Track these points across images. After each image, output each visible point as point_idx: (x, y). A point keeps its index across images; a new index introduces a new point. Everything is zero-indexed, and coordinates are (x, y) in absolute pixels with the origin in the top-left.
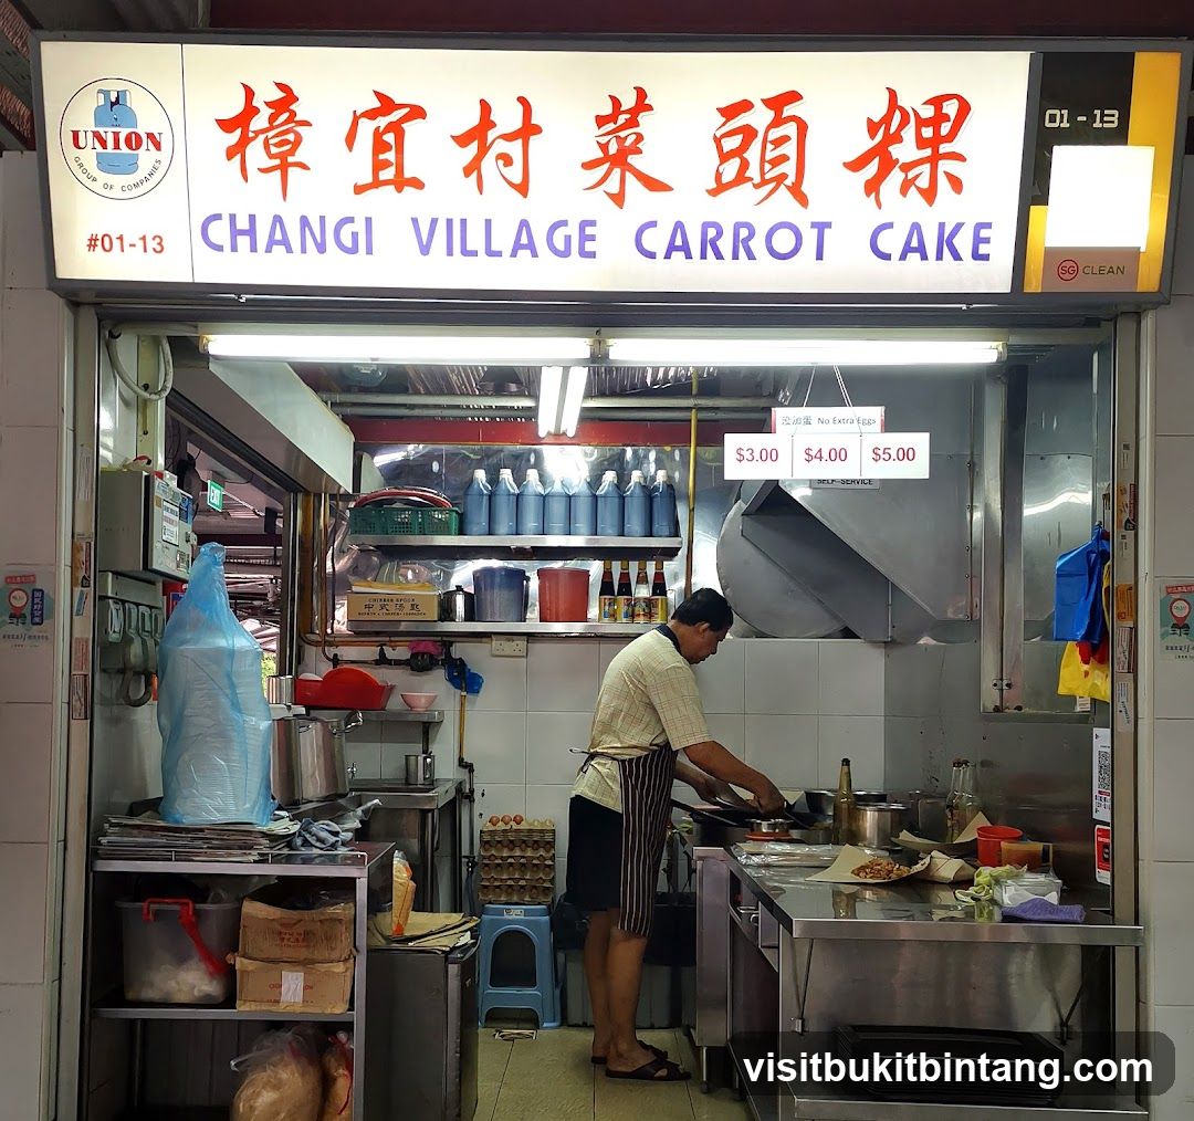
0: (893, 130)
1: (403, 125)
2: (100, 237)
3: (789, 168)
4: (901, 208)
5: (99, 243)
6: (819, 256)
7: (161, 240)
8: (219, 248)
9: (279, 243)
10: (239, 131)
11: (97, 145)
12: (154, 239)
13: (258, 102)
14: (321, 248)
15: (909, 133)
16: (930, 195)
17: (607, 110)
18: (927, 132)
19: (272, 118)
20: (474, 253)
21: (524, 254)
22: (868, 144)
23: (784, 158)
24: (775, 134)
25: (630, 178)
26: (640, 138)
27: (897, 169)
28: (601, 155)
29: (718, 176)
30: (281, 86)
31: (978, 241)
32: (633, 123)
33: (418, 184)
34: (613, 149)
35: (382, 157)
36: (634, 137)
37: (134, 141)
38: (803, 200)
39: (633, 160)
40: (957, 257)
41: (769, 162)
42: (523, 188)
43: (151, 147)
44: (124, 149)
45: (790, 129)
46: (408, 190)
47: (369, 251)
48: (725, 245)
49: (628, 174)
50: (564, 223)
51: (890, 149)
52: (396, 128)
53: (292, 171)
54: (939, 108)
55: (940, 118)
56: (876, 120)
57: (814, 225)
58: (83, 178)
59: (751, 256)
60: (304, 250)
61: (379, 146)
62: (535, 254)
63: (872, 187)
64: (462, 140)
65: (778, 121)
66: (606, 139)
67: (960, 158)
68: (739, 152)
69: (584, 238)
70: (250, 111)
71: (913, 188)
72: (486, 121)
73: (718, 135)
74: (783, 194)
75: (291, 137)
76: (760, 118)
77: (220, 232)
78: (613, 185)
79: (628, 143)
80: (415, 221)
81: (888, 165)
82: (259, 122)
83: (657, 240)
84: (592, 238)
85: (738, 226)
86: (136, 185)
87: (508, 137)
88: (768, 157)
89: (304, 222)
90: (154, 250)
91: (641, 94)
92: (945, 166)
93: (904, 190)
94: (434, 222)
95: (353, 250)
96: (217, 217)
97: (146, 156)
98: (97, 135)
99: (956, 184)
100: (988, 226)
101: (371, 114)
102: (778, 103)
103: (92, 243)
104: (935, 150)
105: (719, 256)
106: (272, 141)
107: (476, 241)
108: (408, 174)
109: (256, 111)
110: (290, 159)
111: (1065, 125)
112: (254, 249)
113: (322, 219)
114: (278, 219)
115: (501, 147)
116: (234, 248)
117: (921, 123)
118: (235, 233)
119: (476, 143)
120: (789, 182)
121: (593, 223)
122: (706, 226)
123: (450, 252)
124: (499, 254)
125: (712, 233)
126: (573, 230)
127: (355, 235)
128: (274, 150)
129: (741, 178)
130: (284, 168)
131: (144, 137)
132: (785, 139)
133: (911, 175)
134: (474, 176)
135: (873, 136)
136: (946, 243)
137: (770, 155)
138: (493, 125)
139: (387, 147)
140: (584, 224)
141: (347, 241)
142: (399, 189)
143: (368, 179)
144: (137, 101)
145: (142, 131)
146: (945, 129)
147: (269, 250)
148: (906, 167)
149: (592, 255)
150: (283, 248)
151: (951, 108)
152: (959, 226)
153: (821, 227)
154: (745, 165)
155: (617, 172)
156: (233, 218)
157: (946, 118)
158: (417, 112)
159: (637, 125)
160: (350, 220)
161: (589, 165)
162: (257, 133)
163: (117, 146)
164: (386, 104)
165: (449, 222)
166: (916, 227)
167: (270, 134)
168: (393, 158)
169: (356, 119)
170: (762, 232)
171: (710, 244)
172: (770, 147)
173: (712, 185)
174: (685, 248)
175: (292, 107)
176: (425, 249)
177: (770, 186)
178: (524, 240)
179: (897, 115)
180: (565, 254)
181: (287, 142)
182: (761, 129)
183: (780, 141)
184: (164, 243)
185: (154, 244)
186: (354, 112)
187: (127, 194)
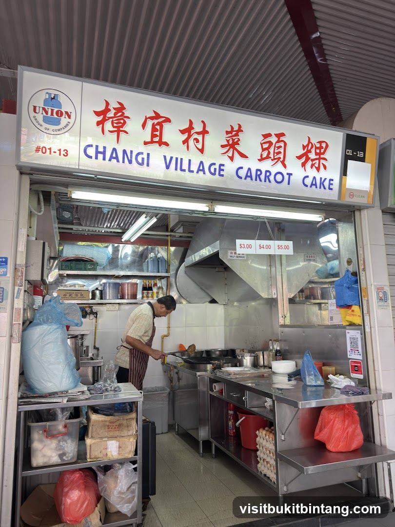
0: (309, 149)
1: (163, 124)
2: (41, 147)
3: (282, 156)
4: (312, 173)
5: (40, 150)
6: (289, 184)
7: (67, 151)
8: (91, 157)
9: (114, 158)
10: (102, 116)
11: (44, 113)
12: (64, 151)
13: (110, 107)
14: (130, 162)
15: (313, 151)
16: (318, 169)
17: (229, 130)
18: (318, 151)
19: (115, 114)
20: (184, 170)
21: (201, 173)
22: (302, 152)
23: (280, 153)
24: (277, 145)
25: (236, 154)
26: (239, 140)
27: (310, 160)
28: (227, 143)
29: (261, 155)
30: (120, 103)
31: (330, 184)
32: (237, 135)
33: (167, 144)
34: (231, 142)
35: (154, 133)
36: (237, 139)
37: (60, 114)
38: (285, 166)
39: (236, 146)
40: (325, 188)
41: (276, 153)
42: (202, 151)
43: (67, 117)
44: (55, 116)
45: (282, 144)
46: (164, 146)
47: (148, 165)
48: (263, 177)
49: (235, 151)
50: (214, 164)
51: (308, 154)
52: (160, 124)
53: (122, 135)
54: (321, 145)
55: (321, 147)
56: (305, 145)
57: (288, 174)
58: (36, 124)
59: (270, 181)
60: (123, 162)
61: (154, 129)
62: (204, 173)
63: (304, 165)
64: (183, 132)
65: (278, 141)
66: (229, 138)
67: (325, 159)
68: (268, 149)
69: (220, 170)
70: (107, 110)
71: (314, 167)
72: (191, 127)
73: (262, 142)
74: (280, 164)
75: (122, 121)
76: (274, 139)
77: (91, 152)
78: (230, 155)
79: (235, 141)
80: (165, 157)
81: (308, 159)
82: (111, 114)
83: (243, 173)
84: (223, 170)
85: (266, 172)
86: (59, 130)
87: (198, 133)
88: (276, 152)
89: (125, 152)
90: (64, 155)
91: (240, 126)
92: (322, 161)
93: (312, 167)
94: (171, 158)
95: (142, 164)
96: (91, 146)
97: (64, 120)
98: (44, 109)
99: (325, 167)
100: (332, 180)
101: (152, 118)
102: (279, 135)
103: (38, 149)
104: (320, 156)
105: (261, 180)
106: (115, 122)
107: (185, 166)
108: (163, 140)
109: (110, 110)
110: (121, 129)
111: (351, 154)
112: (104, 159)
113: (131, 152)
114: (114, 150)
115: (196, 136)
116: (96, 158)
117: (316, 148)
118: (97, 152)
119: (187, 134)
120: (281, 160)
121: (223, 165)
122: (257, 170)
123: (176, 169)
124: (192, 172)
125: (259, 173)
126: (217, 167)
127: (143, 159)
128: (115, 125)
129: (268, 157)
130: (118, 132)
131: (64, 113)
132: (281, 147)
133: (314, 162)
134: (186, 144)
135: (304, 150)
136: (322, 183)
137: (276, 151)
138: (193, 128)
139: (157, 130)
140: (221, 165)
141: (140, 160)
142: (160, 145)
143: (149, 140)
144: (62, 99)
145: (63, 110)
146: (322, 151)
147: (110, 160)
148: (313, 160)
149: (222, 176)
150: (116, 160)
151: (324, 145)
152: (325, 179)
153: (290, 175)
154: (269, 153)
155: (231, 150)
156: (97, 146)
157: (322, 148)
158: (168, 120)
159: (238, 136)
160: (142, 153)
161: (223, 146)
162: (110, 118)
163: (52, 114)
164: (157, 116)
165: (177, 159)
166: (314, 178)
167: (114, 119)
168: (158, 134)
169: (146, 119)
170: (273, 174)
171: (258, 176)
172: (276, 149)
173: (260, 158)
174: (251, 177)
175: (123, 111)
176: (168, 167)
177: (276, 161)
178: (201, 168)
179: (310, 145)
180: (214, 174)
181: (120, 123)
182: (274, 143)
183: (280, 147)
184: (68, 153)
185: (64, 153)
186: (146, 116)
187: (55, 133)
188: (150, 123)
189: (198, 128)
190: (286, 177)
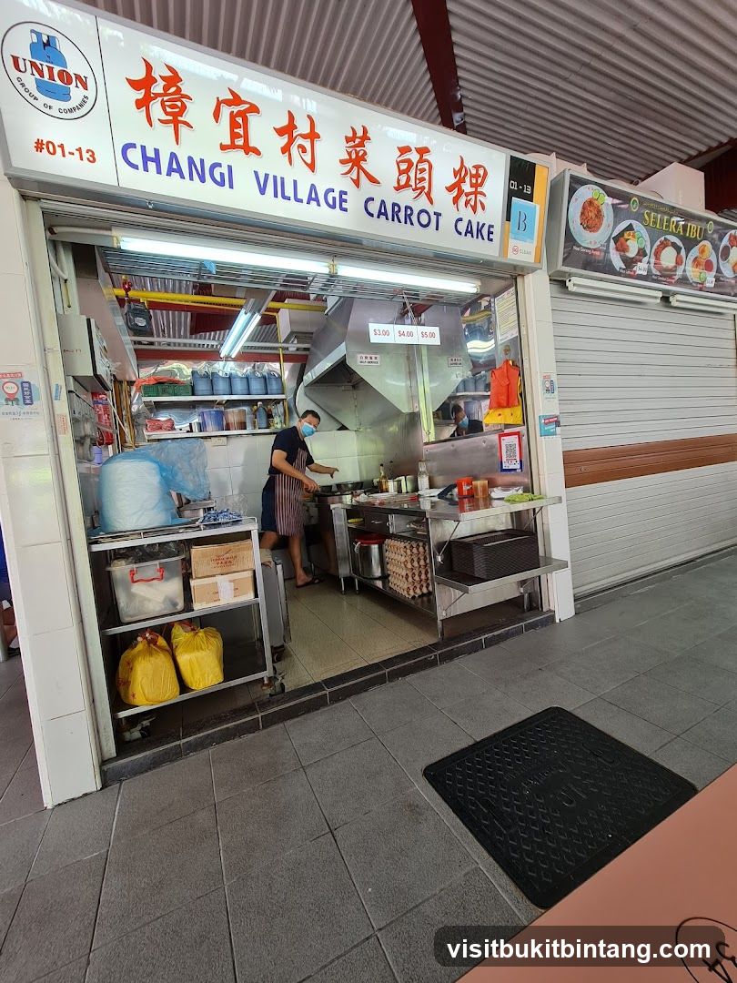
0: (462, 176)
1: (247, 115)
2: (44, 142)
3: (426, 185)
4: (466, 214)
5: (44, 147)
6: (437, 229)
7: (93, 153)
8: (135, 167)
9: (175, 171)
10: (143, 91)
11: (35, 72)
12: (87, 152)
13: (155, 74)
14: (203, 180)
15: (467, 179)
16: (474, 209)
17: (350, 135)
18: (474, 181)
19: (166, 88)
20: (289, 198)
21: (313, 203)
22: (453, 181)
23: (422, 179)
24: (420, 166)
25: (363, 176)
26: (365, 153)
27: (463, 194)
28: (348, 158)
29: (398, 181)
30: (170, 68)
31: (490, 233)
32: (361, 145)
33: (258, 152)
34: (354, 156)
35: (236, 130)
36: (363, 152)
37: (66, 77)
38: (431, 201)
39: (363, 164)
40: (483, 239)
41: (418, 179)
42: (312, 166)
43: (79, 85)
44: (58, 81)
45: (426, 166)
46: (252, 155)
47: (231, 187)
48: (402, 215)
49: (360, 171)
50: (332, 190)
51: (461, 184)
52: (243, 115)
53: (183, 129)
54: (477, 171)
56: (457, 169)
57: (435, 213)
58: (27, 96)
59: (412, 224)
60: (191, 179)
61: (234, 125)
62: (319, 205)
63: (456, 200)
64: (280, 132)
65: (421, 161)
66: (351, 149)
67: (484, 195)
68: (407, 171)
69: (342, 201)
70: (150, 79)
71: (469, 205)
72: (292, 124)
73: (399, 160)
74: (424, 197)
75: (179, 104)
76: (414, 157)
77: (135, 156)
78: (355, 177)
79: (360, 154)
80: (256, 173)
81: (461, 192)
82: (158, 88)
83: (374, 208)
84: (346, 201)
85: (406, 208)
87: (304, 137)
89: (191, 161)
90: (88, 159)
91: (365, 131)
92: (479, 197)
93: (466, 205)
94: (267, 176)
95: (222, 184)
96: (134, 146)
97: (76, 93)
98: (33, 64)
99: (483, 207)
100: (492, 227)
101: (228, 103)
102: (423, 151)
103: (39, 146)
104: (476, 189)
105: (400, 221)
106: (167, 103)
107: (289, 192)
108: (251, 145)
109: (154, 80)
110: (180, 118)
111: (516, 189)
112: (159, 172)
113: (202, 161)
114: (173, 156)
115: (300, 141)
117: (472, 176)
118: (146, 159)
119: (287, 135)
120: (426, 190)
121: (346, 193)
122: (394, 205)
123: (276, 196)
124: (301, 201)
125: (396, 209)
126: (336, 194)
127: (222, 175)
128: (168, 110)
129: (407, 185)
130: (176, 123)
131: (74, 77)
133: (469, 198)
134: (287, 154)
135: (455, 177)
136: (479, 230)
137: (418, 176)
138: (296, 127)
139: (238, 125)
140: (342, 193)
141: (218, 177)
142: (247, 153)
143: (227, 142)
144: (64, 47)
145: (71, 70)
146: (479, 180)
148: (467, 195)
149: (345, 210)
150: (178, 174)
151: (481, 172)
152: (484, 225)
153: (438, 215)
154: (408, 179)
155: (355, 168)
156: (143, 148)
157: (479, 176)
158: (255, 109)
159: (364, 146)
160: (219, 165)
161: (343, 162)
162: (157, 95)
163: (51, 77)
164: (237, 99)
165: (275, 177)
166: (470, 222)
167: (165, 98)
168: (242, 133)
169: (219, 103)
170: (416, 213)
171: (395, 214)
172: (418, 172)
173: (396, 185)
174: (385, 214)
175: (179, 84)
176: (262, 191)
177: (419, 191)
178: (313, 196)
179: (464, 169)
180: (333, 207)
181: (176, 106)
182: (415, 162)
183: (423, 171)
184: (95, 156)
185: (88, 155)
186: (218, 98)
187: (64, 115)
188: (226, 112)
189: (303, 127)
190: (434, 218)
